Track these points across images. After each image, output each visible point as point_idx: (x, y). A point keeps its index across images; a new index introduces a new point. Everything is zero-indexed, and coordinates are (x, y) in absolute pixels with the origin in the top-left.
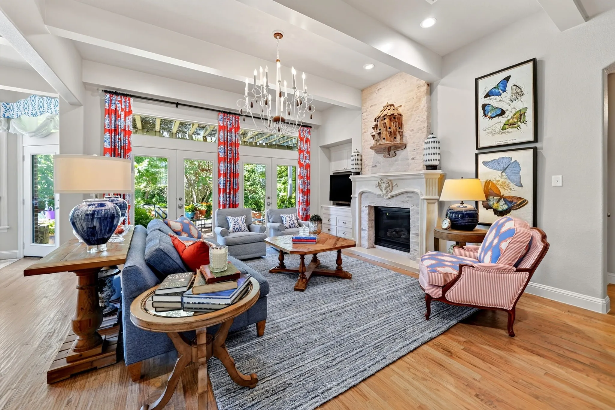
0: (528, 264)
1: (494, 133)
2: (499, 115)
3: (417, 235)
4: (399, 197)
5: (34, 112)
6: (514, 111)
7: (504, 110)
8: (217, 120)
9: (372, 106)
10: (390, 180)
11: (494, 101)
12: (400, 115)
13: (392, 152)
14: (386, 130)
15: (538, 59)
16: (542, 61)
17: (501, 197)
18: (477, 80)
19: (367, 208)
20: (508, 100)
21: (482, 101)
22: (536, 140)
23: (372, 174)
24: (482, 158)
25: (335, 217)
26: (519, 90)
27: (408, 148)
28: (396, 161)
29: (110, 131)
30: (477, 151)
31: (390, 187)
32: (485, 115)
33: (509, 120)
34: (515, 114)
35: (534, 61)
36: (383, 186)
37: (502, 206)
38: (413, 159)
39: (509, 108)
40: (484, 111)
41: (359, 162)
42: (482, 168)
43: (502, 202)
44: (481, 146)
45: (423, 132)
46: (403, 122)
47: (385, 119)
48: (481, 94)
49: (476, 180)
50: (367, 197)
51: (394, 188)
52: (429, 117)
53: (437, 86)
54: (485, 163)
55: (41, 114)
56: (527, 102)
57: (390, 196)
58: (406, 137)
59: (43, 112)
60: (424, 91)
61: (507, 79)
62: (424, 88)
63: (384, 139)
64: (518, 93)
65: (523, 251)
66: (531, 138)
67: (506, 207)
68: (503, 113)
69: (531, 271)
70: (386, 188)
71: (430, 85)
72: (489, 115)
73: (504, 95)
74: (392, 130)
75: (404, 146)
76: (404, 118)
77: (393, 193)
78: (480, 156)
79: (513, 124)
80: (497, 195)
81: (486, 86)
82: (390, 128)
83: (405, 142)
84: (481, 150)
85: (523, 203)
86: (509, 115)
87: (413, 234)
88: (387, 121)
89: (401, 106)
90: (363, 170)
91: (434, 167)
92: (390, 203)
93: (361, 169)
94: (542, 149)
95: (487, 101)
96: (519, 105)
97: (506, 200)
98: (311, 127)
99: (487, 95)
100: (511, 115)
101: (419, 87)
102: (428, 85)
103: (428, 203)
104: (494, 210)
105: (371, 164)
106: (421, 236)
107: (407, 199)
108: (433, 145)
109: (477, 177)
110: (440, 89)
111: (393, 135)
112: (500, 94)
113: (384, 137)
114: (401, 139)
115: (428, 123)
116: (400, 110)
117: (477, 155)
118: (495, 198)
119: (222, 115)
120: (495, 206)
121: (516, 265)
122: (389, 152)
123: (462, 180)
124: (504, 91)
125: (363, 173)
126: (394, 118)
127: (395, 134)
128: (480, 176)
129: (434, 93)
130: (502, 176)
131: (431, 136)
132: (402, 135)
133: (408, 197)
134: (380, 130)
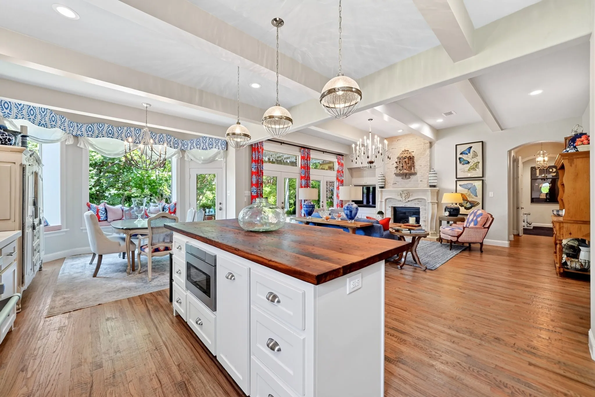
0: (487, 226)
1: (464, 172)
2: (467, 164)
3: (425, 221)
4: (412, 201)
5: (204, 147)
6: (474, 163)
7: (469, 161)
8: (300, 153)
9: (393, 149)
10: (408, 192)
11: (464, 157)
12: (413, 157)
13: (407, 176)
14: (406, 165)
15: (484, 141)
16: (486, 143)
17: (468, 201)
18: (456, 145)
19: (390, 208)
20: (471, 157)
21: (459, 156)
22: (483, 177)
23: (393, 188)
24: (459, 183)
25: (361, 214)
26: (476, 154)
27: (418, 175)
28: (410, 181)
29: (255, 161)
30: (456, 180)
31: (408, 196)
32: (460, 162)
33: (471, 167)
34: (474, 164)
35: (482, 142)
36: (403, 195)
37: (468, 205)
38: (421, 181)
39: (472, 161)
40: (460, 161)
41: (384, 181)
42: (459, 188)
43: (468, 204)
44: (458, 177)
45: (427, 167)
46: (415, 161)
47: (405, 158)
48: (458, 153)
49: (456, 193)
50: (390, 201)
51: (410, 196)
52: (430, 160)
53: (434, 144)
54: (460, 185)
55: (210, 149)
56: (479, 159)
57: (407, 201)
58: (417, 169)
59: (212, 147)
60: (428, 146)
61: (471, 147)
62: (429, 144)
63: (405, 169)
64: (475, 155)
65: (485, 221)
66: (481, 176)
67: (470, 206)
68: (469, 163)
69: (488, 228)
70: (406, 196)
71: (431, 144)
72: (462, 163)
73: (469, 154)
74: (409, 165)
75: (415, 174)
76: (415, 159)
77: (409, 199)
78: (458, 182)
79: (473, 168)
80: (466, 200)
81: (460, 149)
82: (408, 164)
83: (416, 172)
84: (458, 179)
85: (478, 204)
86: (471, 164)
87: (422, 221)
88: (406, 160)
89: (413, 152)
90: (386, 185)
91: (434, 186)
92: (407, 204)
93: (385, 185)
94: (485, 180)
95: (461, 156)
96: (476, 160)
97: (470, 202)
98: (343, 155)
99: (461, 154)
100: (472, 164)
101: (425, 144)
102: (430, 143)
103: (432, 204)
104: (465, 207)
105: (392, 182)
106: (427, 221)
107: (418, 202)
108: (434, 175)
109: (456, 192)
110: (436, 146)
111: (410, 168)
112: (467, 154)
113: (405, 168)
114: (414, 170)
115: (430, 163)
116: (413, 154)
117: (456, 181)
118: (465, 202)
119: (302, 149)
120: (465, 205)
121: (483, 226)
122: (406, 176)
123: (452, 194)
124: (469, 153)
125: (386, 187)
126: (411, 158)
127: (411, 167)
128: (458, 192)
129: (433, 147)
130: (468, 191)
131: (432, 170)
132: (414, 168)
133: (419, 201)
134: (402, 164)
